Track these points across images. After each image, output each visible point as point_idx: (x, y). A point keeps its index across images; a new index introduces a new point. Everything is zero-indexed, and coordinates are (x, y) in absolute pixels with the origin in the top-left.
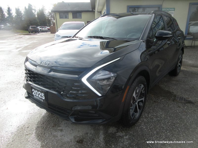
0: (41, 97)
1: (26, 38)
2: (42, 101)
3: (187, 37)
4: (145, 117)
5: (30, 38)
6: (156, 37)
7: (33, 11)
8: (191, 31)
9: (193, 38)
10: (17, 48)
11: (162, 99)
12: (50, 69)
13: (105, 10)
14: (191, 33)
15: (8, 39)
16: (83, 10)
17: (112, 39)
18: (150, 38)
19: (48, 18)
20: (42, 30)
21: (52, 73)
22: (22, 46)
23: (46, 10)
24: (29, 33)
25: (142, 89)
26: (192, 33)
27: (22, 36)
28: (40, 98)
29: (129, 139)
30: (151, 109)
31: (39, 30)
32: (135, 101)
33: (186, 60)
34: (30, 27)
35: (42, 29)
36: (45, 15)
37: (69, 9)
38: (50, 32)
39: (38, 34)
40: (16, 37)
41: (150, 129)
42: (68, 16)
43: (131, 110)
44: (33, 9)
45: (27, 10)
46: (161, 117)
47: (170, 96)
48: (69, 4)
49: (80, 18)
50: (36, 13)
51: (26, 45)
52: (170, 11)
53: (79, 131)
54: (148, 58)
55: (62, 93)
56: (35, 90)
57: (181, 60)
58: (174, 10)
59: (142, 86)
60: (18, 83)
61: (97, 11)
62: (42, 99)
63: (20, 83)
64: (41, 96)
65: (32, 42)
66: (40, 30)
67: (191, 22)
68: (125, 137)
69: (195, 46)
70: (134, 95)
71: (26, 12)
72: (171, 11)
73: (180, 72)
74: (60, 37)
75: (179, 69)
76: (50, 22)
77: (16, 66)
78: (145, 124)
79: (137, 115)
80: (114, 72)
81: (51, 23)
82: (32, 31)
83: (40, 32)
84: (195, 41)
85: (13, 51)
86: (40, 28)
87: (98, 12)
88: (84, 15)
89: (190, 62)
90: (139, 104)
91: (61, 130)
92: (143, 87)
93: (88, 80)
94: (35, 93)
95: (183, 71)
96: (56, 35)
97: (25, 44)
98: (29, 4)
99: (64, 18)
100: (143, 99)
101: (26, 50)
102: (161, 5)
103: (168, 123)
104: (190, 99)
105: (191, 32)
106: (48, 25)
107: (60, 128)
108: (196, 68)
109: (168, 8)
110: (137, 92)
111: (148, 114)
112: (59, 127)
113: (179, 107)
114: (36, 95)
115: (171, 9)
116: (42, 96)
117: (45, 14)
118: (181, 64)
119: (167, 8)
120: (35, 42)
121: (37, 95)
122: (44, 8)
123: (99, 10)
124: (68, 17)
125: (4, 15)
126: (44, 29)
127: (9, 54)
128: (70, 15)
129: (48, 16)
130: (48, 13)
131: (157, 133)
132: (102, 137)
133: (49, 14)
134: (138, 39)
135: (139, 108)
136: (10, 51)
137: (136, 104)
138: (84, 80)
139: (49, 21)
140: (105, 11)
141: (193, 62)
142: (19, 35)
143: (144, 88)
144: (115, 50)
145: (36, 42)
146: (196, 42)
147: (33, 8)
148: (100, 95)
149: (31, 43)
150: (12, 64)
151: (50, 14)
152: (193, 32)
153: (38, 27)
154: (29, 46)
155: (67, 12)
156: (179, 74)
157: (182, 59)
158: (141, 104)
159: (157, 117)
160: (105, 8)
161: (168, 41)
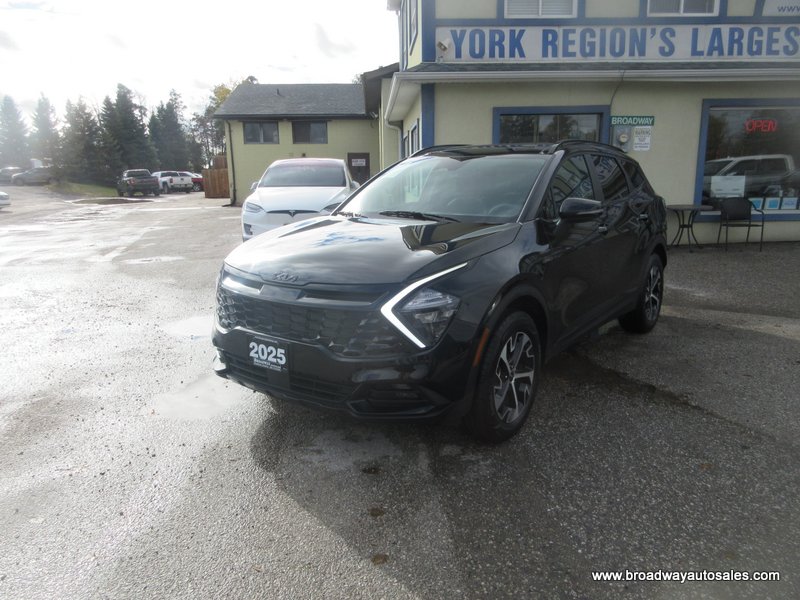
0: (275, 360)
1: (117, 217)
2: (279, 369)
3: (702, 213)
4: (538, 425)
5: (130, 214)
6: (562, 215)
7: (137, 112)
8: (715, 192)
9: (720, 216)
10: (104, 252)
11: (590, 389)
12: (300, 291)
13: (418, 120)
14: (715, 198)
15: (48, 217)
16: (333, 112)
17: (446, 218)
18: (546, 218)
19: (194, 137)
20: (169, 184)
21: (305, 300)
22: (114, 244)
23: (185, 107)
24: (121, 195)
25: (525, 348)
26: (718, 199)
27: (95, 207)
28: (272, 363)
29: (493, 465)
30: (554, 411)
31: (161, 185)
32: (508, 374)
33: (690, 289)
34: (125, 175)
35: (171, 181)
36: (180, 125)
37: (280, 109)
38: (203, 193)
39: (156, 200)
40: (76, 210)
41: (549, 449)
42: (275, 133)
43: (497, 396)
44: (136, 107)
45: (112, 109)
46: (579, 426)
47: (615, 381)
48: (279, 91)
49: (320, 142)
50: (146, 121)
51: (130, 240)
52: (638, 124)
53: (365, 453)
54: (542, 272)
55: (332, 344)
56: (259, 342)
57: (657, 285)
58: (653, 124)
59: (526, 338)
60: (155, 352)
61: (388, 120)
62: (277, 364)
63: (161, 353)
64: (275, 357)
65: (146, 230)
66: (165, 183)
67: (728, 159)
68: (482, 463)
69: (731, 244)
70: (504, 355)
71: (107, 115)
72: (641, 125)
73: (658, 323)
74: (262, 213)
75: (654, 311)
76: (200, 153)
77: (125, 307)
78: (534, 439)
79: (516, 414)
80: (452, 294)
81: (205, 157)
82: (132, 188)
83: (162, 192)
84: (727, 226)
85: (92, 260)
86: (163, 176)
87: (390, 123)
88: (335, 131)
89: (701, 295)
90: (521, 389)
91: (319, 452)
92: (528, 343)
93: (396, 310)
94: (257, 352)
95: (668, 320)
96: (248, 207)
97: (122, 238)
98: (121, 87)
99: (262, 140)
100: (531, 375)
101: (136, 256)
102: (609, 107)
103: (595, 437)
104: (671, 388)
105: (717, 196)
106: (190, 164)
107: (315, 448)
108: (712, 312)
109: (632, 117)
110: (512, 350)
111: (546, 420)
112: (311, 445)
113: (634, 405)
114: (259, 358)
115: (641, 121)
116: (279, 355)
117: (180, 122)
118: (661, 297)
119: (629, 117)
120: (157, 228)
121: (265, 357)
122: (179, 100)
123: (396, 117)
124: (275, 139)
125: (22, 125)
126: (177, 180)
127: (84, 270)
128: (285, 132)
129: (193, 130)
130: (194, 119)
131: (564, 455)
132: (423, 463)
133: (194, 123)
134: (513, 220)
135: (521, 399)
136: (82, 262)
137: (510, 385)
138: (387, 310)
139: (197, 149)
140: (416, 123)
141: (708, 293)
142: (82, 202)
143: (531, 346)
144: (452, 246)
145: (162, 230)
146: (730, 229)
147: (135, 101)
148: (422, 345)
149: (144, 235)
150: (109, 303)
151: (201, 121)
152: (723, 196)
153: (154, 174)
154: (145, 246)
155: (275, 120)
156: (653, 326)
157: (661, 281)
158: (526, 389)
159: (569, 425)
160: (418, 113)
161: (602, 225)
